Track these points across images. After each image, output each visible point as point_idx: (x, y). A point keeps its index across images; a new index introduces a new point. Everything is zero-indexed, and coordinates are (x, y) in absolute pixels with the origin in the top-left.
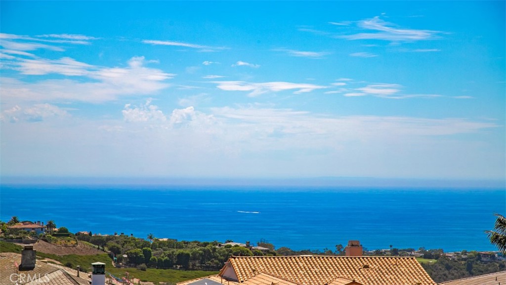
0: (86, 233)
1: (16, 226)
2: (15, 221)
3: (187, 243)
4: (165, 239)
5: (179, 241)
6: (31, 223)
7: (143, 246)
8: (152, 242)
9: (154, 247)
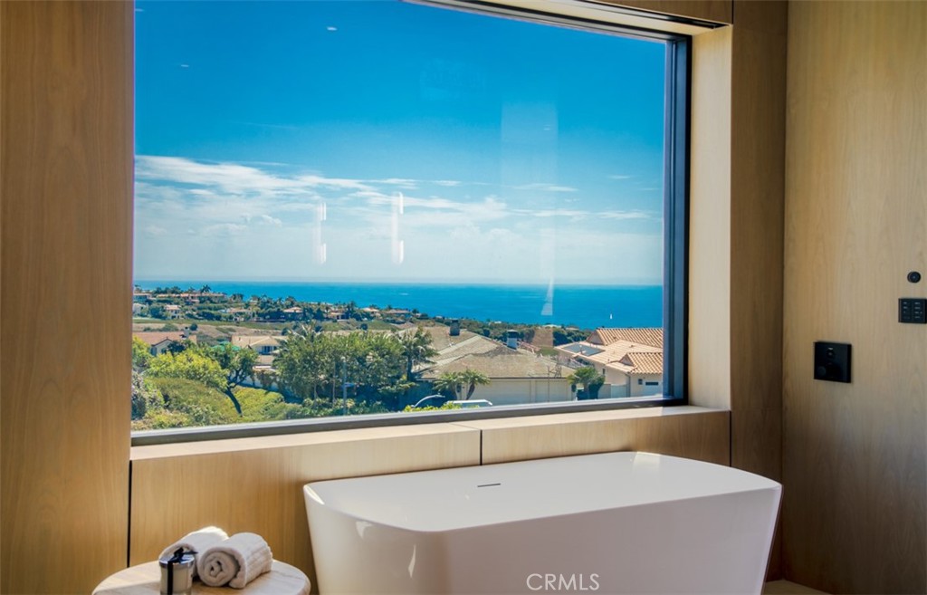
0: (440, 317)
1: (391, 312)
2: (390, 308)
3: (516, 325)
4: (500, 322)
5: (510, 324)
6: (401, 310)
7: (482, 328)
8: (490, 324)
9: (491, 327)
